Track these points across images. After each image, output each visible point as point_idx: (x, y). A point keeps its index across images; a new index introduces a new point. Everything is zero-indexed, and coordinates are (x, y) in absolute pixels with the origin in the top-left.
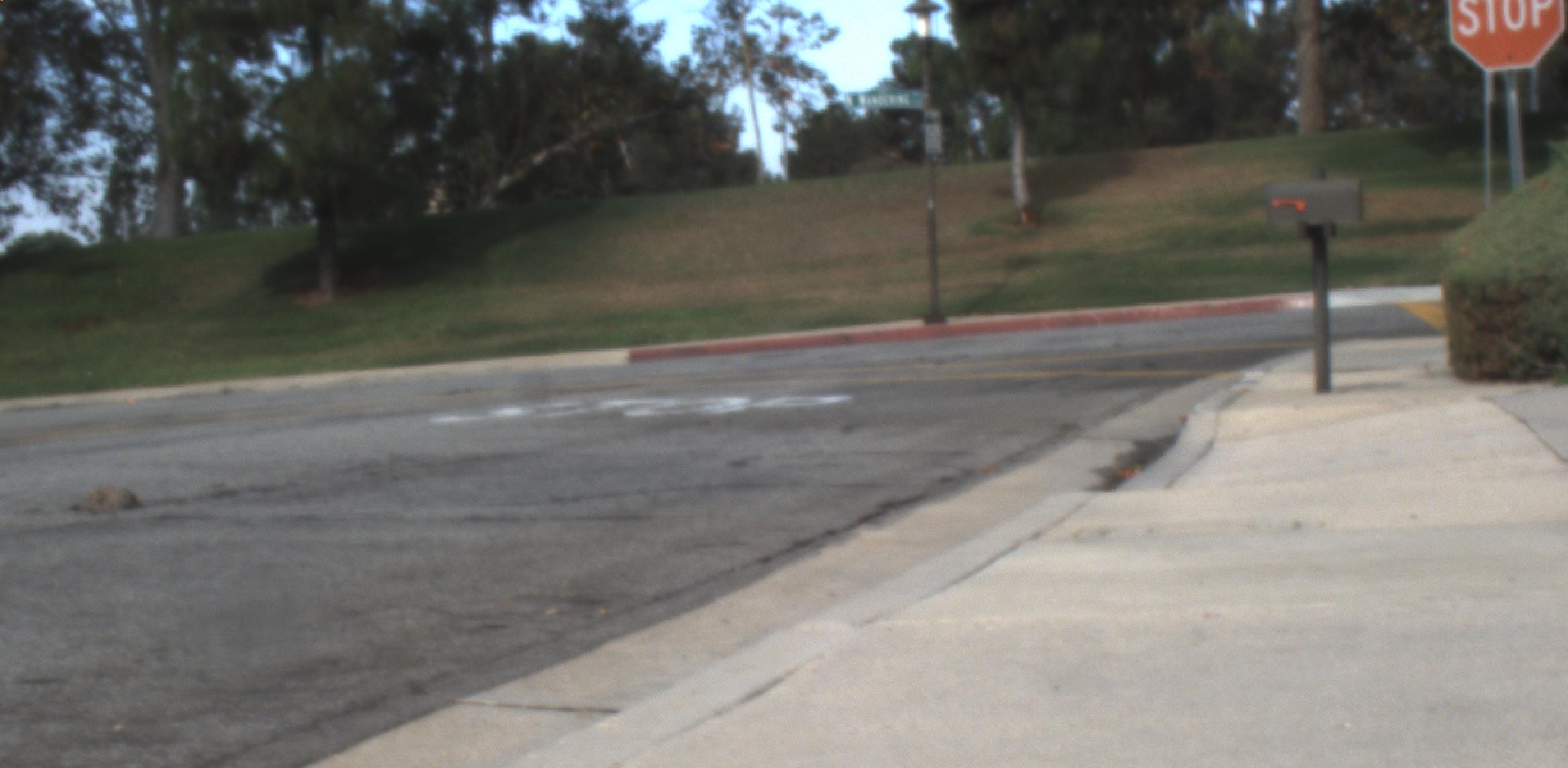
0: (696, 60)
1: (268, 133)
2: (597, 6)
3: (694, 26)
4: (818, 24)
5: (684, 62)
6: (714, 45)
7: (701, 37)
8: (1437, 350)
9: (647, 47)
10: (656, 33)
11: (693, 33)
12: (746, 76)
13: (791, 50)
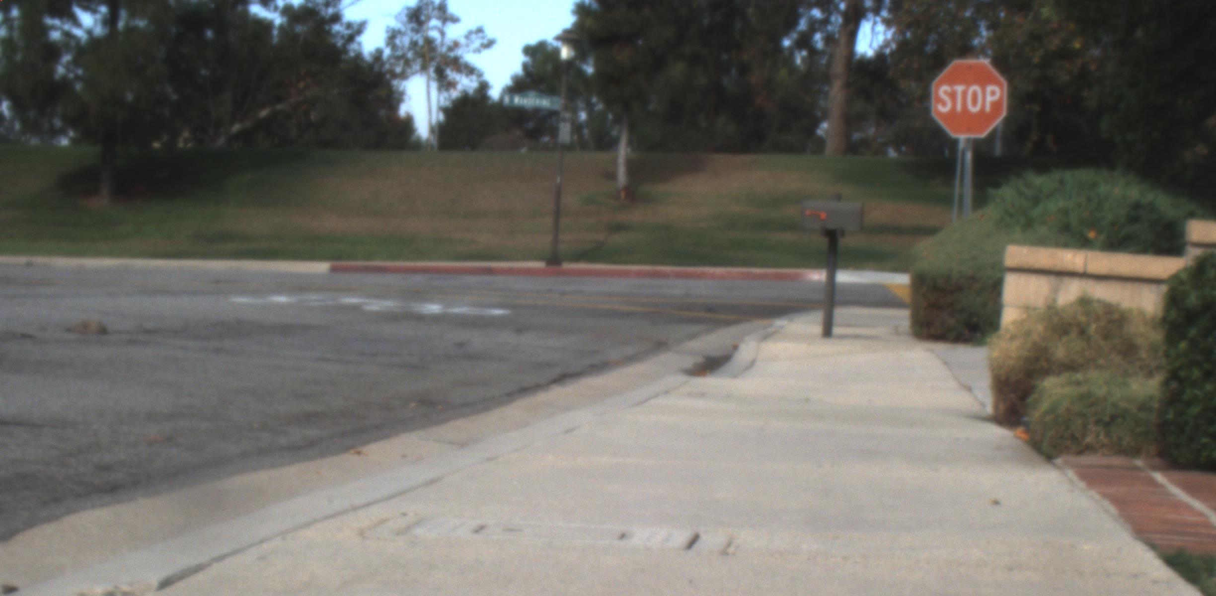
0: (387, 52)
1: (71, 76)
2: (318, 5)
3: (388, 27)
4: (480, 35)
5: (379, 53)
6: (401, 41)
7: (393, 36)
8: (903, 317)
9: (351, 38)
10: (358, 29)
11: (387, 32)
12: (424, 68)
13: (459, 52)
